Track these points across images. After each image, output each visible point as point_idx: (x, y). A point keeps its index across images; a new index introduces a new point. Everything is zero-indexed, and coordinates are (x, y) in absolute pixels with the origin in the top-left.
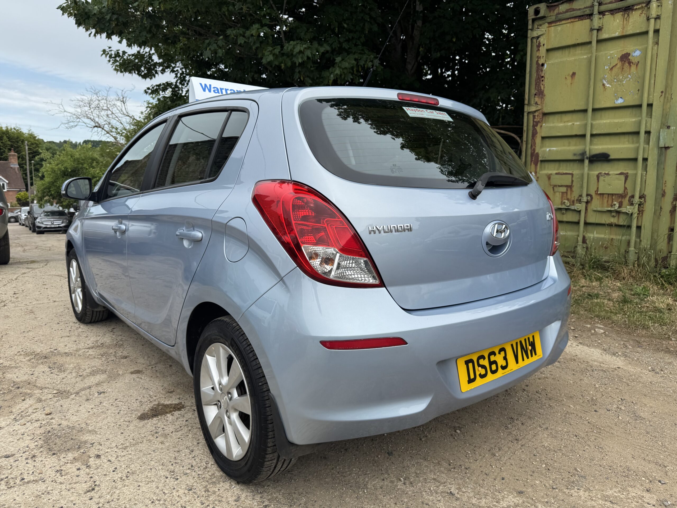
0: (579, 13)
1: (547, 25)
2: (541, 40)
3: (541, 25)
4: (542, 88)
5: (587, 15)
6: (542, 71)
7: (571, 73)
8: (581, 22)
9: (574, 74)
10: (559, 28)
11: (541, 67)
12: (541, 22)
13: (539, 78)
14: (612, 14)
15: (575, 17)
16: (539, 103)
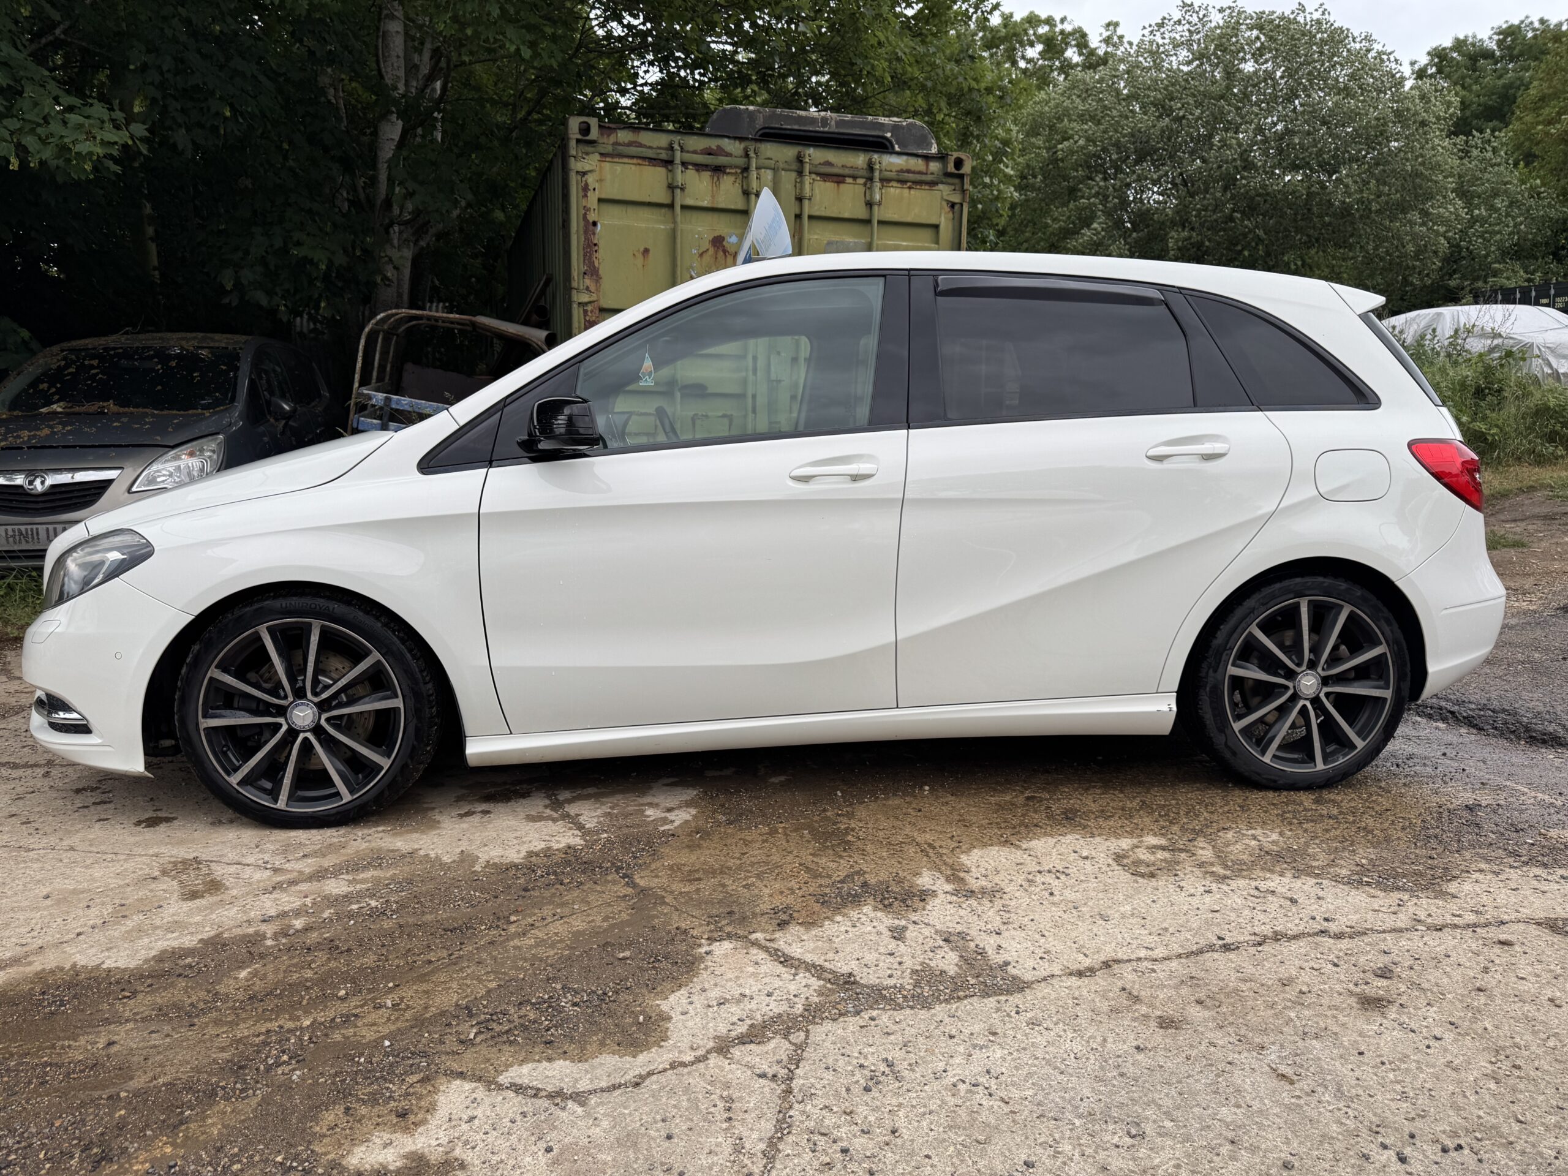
0: (650, 153)
1: (597, 156)
2: (590, 179)
3: (587, 154)
4: (596, 264)
5: (662, 160)
6: (594, 234)
7: (642, 249)
9: (646, 251)
11: (591, 227)
12: (590, 149)
13: (589, 246)
14: (697, 170)
15: (644, 158)
16: (592, 288)
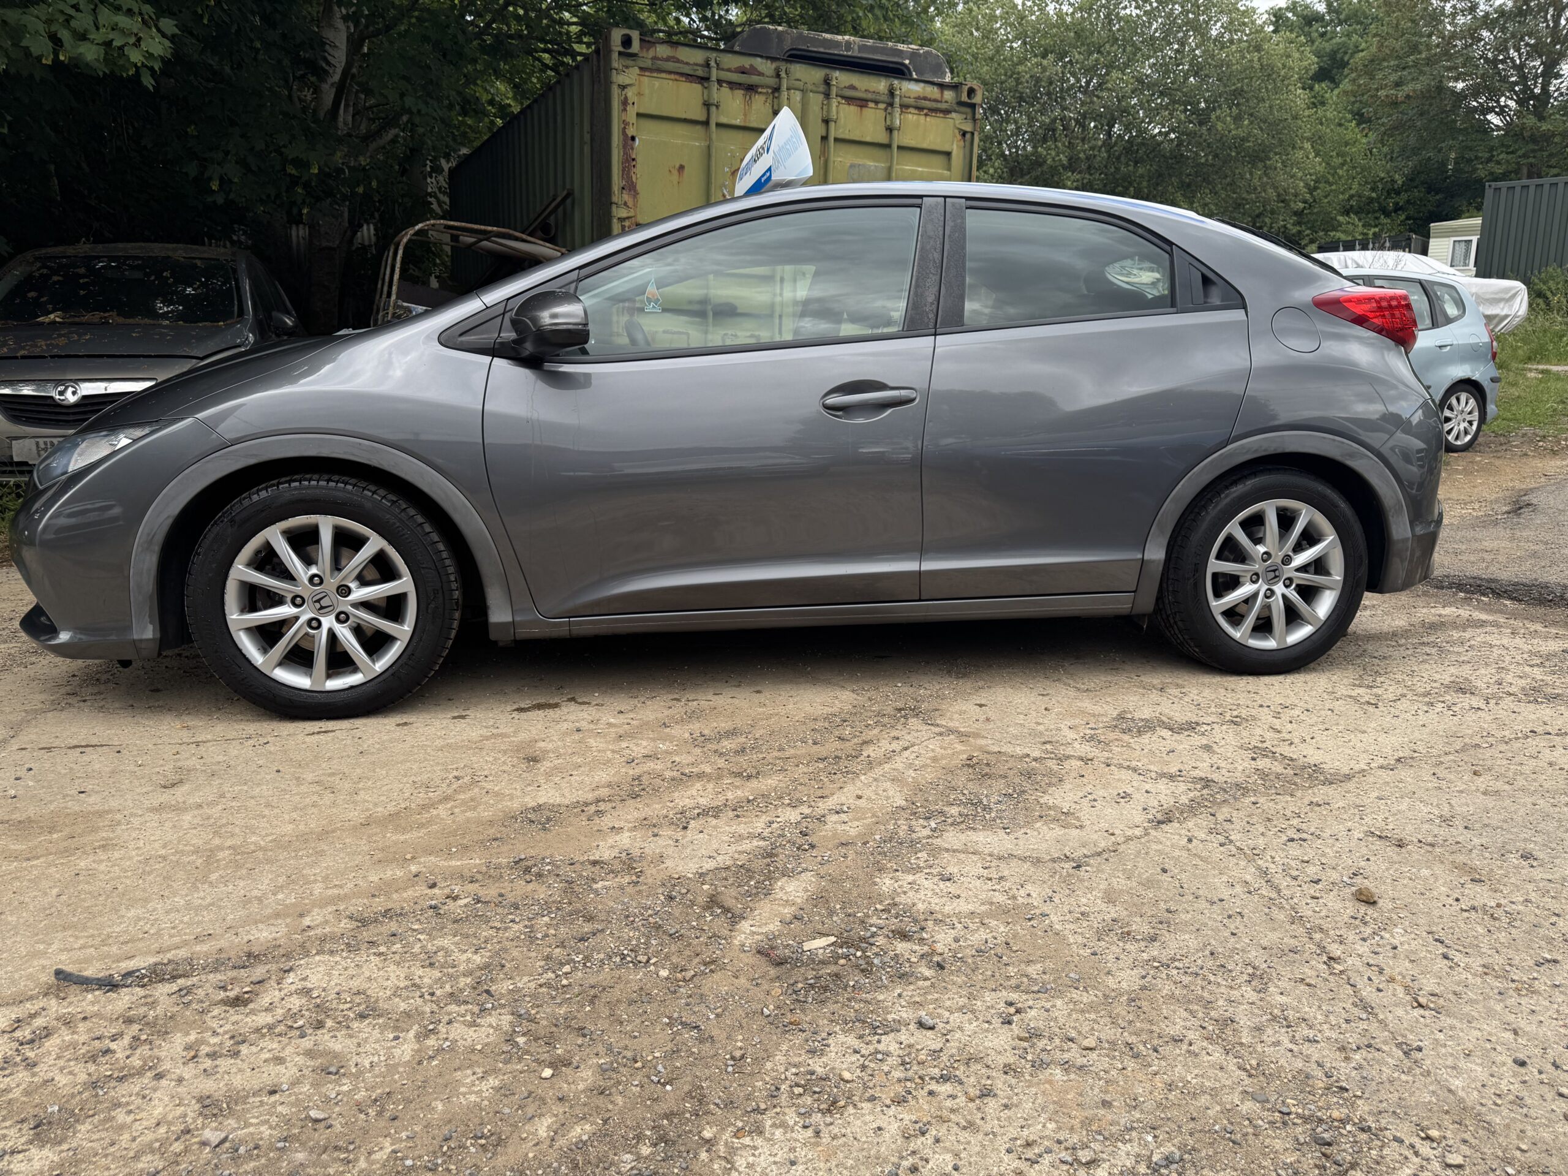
0: (687, 70)
1: (637, 70)
2: (630, 93)
3: (627, 67)
4: (634, 179)
5: (698, 77)
6: (632, 149)
7: (677, 166)
8: (688, 84)
9: (681, 168)
10: (657, 83)
11: (630, 142)
13: (627, 161)
14: (731, 88)
15: (682, 74)
16: (630, 204)
